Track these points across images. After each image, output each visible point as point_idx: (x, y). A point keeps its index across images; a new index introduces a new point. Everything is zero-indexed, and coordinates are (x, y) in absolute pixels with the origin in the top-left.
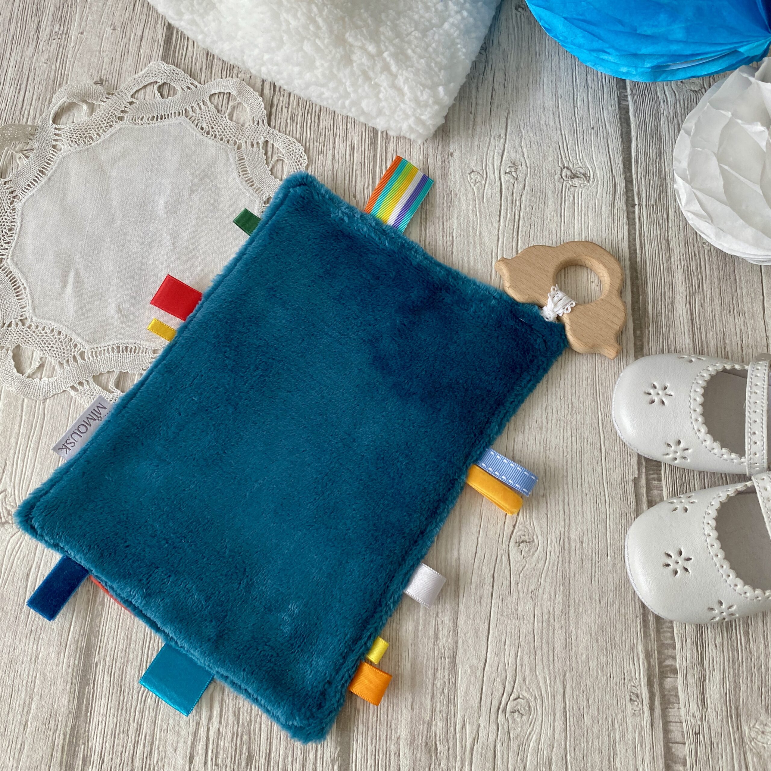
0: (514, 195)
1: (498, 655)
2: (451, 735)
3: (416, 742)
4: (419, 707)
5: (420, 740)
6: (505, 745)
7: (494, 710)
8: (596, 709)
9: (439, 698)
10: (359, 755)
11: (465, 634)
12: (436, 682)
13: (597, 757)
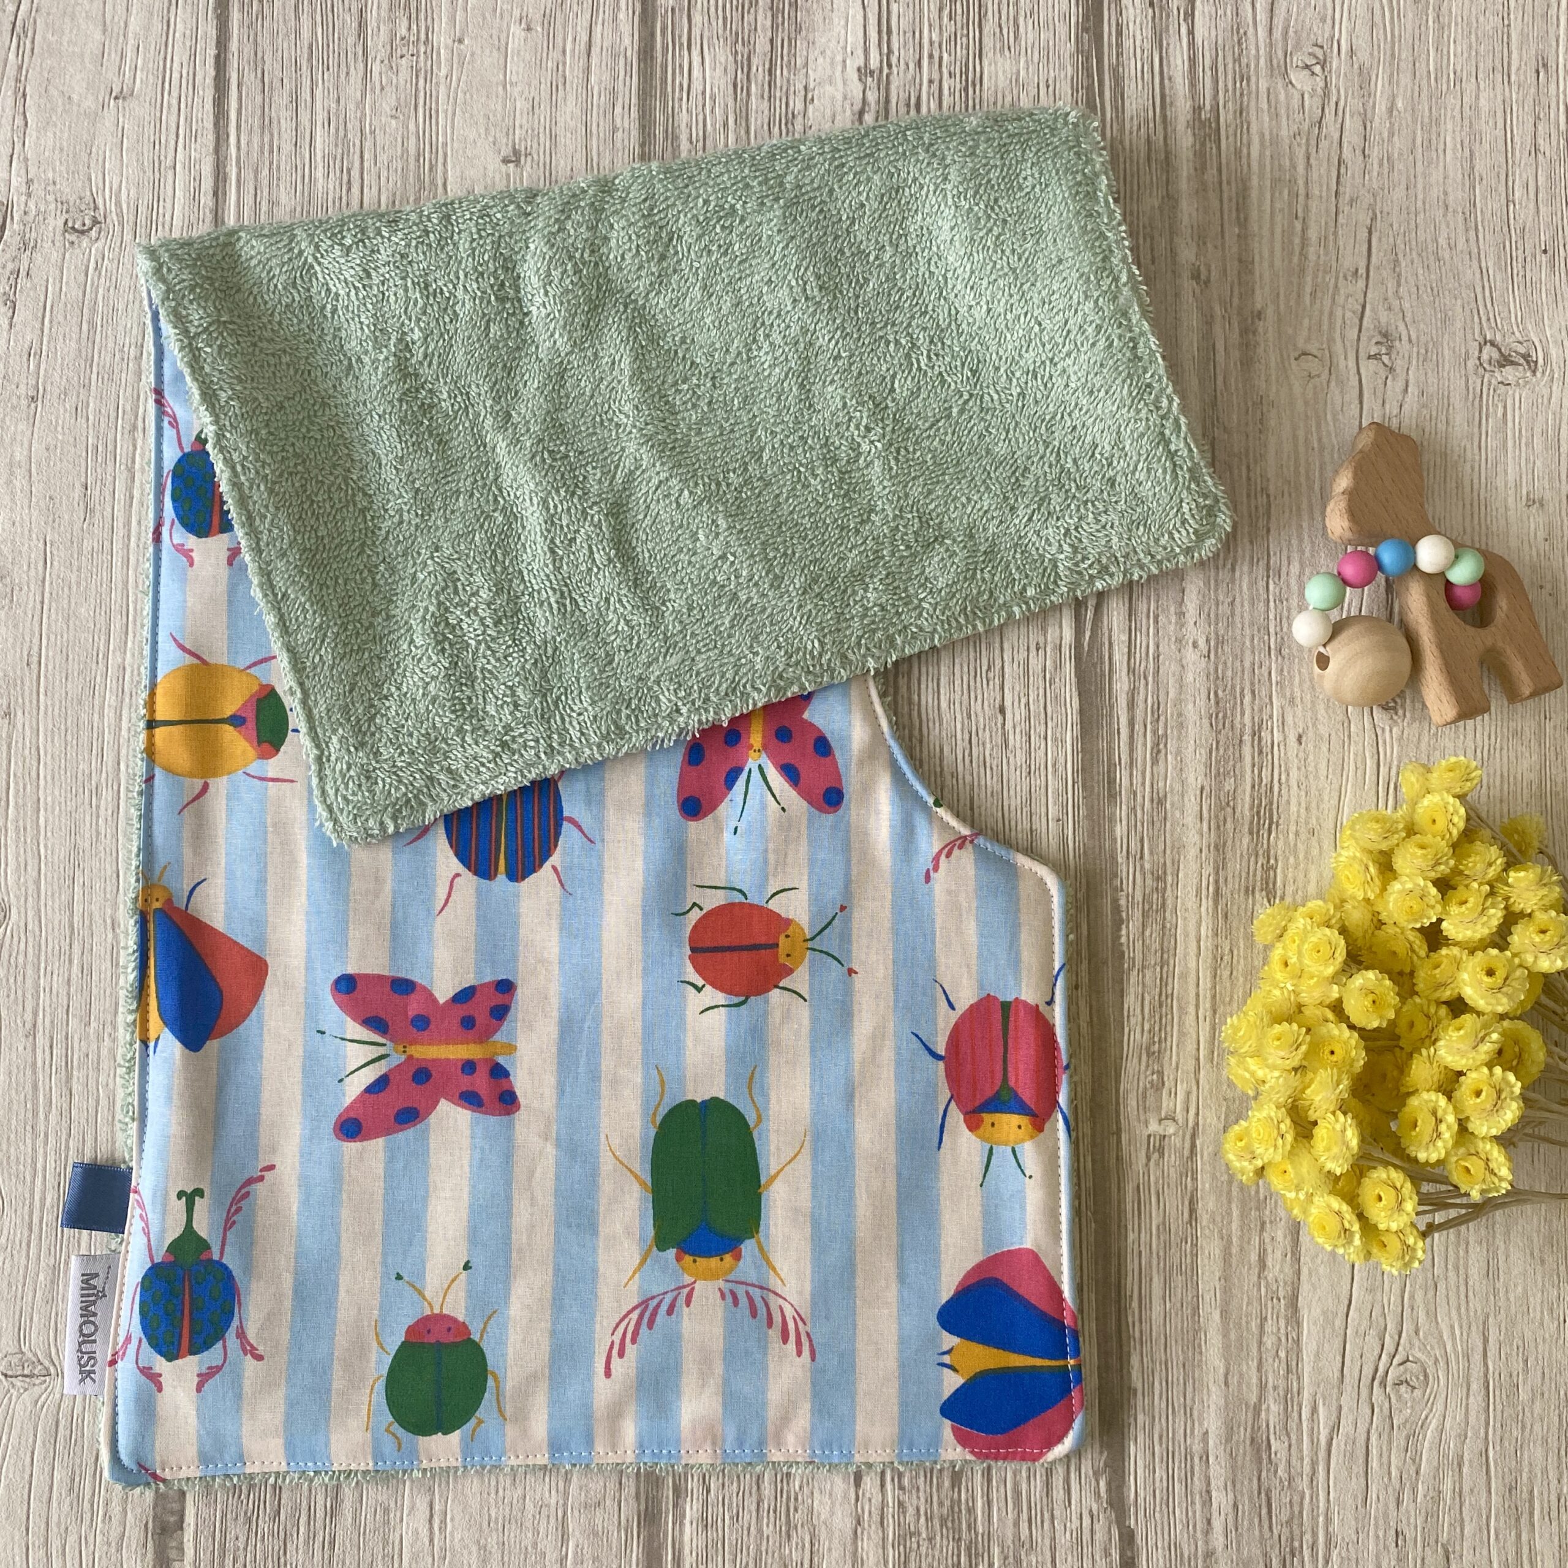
0: (1387, 406)
1: (1371, 1290)
2: (1293, 1425)
3: (1235, 1438)
4: (1240, 1384)
5: (1242, 1435)
6: (1385, 1437)
7: (1366, 1381)
8: (1539, 1373)
9: (1270, 1365)
10: (1140, 1463)
11: (1313, 1260)
12: (1265, 1339)
13: (1539, 1453)
